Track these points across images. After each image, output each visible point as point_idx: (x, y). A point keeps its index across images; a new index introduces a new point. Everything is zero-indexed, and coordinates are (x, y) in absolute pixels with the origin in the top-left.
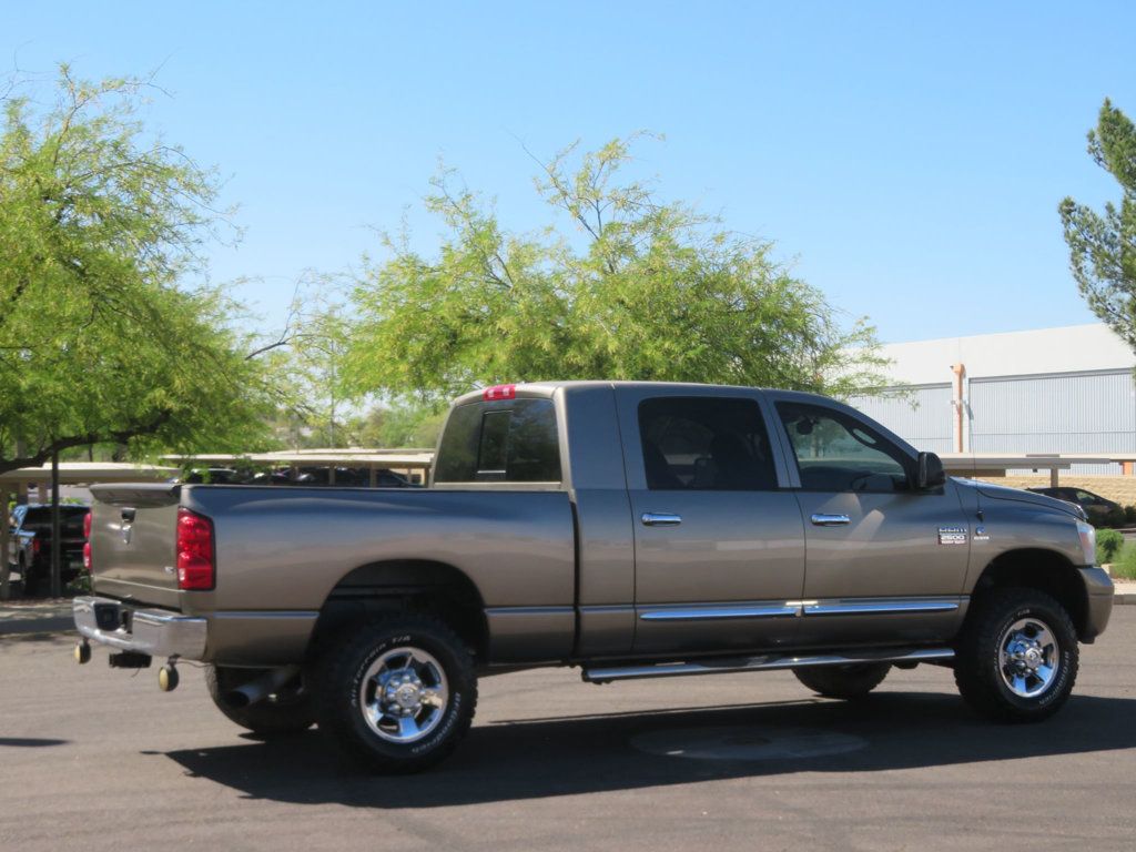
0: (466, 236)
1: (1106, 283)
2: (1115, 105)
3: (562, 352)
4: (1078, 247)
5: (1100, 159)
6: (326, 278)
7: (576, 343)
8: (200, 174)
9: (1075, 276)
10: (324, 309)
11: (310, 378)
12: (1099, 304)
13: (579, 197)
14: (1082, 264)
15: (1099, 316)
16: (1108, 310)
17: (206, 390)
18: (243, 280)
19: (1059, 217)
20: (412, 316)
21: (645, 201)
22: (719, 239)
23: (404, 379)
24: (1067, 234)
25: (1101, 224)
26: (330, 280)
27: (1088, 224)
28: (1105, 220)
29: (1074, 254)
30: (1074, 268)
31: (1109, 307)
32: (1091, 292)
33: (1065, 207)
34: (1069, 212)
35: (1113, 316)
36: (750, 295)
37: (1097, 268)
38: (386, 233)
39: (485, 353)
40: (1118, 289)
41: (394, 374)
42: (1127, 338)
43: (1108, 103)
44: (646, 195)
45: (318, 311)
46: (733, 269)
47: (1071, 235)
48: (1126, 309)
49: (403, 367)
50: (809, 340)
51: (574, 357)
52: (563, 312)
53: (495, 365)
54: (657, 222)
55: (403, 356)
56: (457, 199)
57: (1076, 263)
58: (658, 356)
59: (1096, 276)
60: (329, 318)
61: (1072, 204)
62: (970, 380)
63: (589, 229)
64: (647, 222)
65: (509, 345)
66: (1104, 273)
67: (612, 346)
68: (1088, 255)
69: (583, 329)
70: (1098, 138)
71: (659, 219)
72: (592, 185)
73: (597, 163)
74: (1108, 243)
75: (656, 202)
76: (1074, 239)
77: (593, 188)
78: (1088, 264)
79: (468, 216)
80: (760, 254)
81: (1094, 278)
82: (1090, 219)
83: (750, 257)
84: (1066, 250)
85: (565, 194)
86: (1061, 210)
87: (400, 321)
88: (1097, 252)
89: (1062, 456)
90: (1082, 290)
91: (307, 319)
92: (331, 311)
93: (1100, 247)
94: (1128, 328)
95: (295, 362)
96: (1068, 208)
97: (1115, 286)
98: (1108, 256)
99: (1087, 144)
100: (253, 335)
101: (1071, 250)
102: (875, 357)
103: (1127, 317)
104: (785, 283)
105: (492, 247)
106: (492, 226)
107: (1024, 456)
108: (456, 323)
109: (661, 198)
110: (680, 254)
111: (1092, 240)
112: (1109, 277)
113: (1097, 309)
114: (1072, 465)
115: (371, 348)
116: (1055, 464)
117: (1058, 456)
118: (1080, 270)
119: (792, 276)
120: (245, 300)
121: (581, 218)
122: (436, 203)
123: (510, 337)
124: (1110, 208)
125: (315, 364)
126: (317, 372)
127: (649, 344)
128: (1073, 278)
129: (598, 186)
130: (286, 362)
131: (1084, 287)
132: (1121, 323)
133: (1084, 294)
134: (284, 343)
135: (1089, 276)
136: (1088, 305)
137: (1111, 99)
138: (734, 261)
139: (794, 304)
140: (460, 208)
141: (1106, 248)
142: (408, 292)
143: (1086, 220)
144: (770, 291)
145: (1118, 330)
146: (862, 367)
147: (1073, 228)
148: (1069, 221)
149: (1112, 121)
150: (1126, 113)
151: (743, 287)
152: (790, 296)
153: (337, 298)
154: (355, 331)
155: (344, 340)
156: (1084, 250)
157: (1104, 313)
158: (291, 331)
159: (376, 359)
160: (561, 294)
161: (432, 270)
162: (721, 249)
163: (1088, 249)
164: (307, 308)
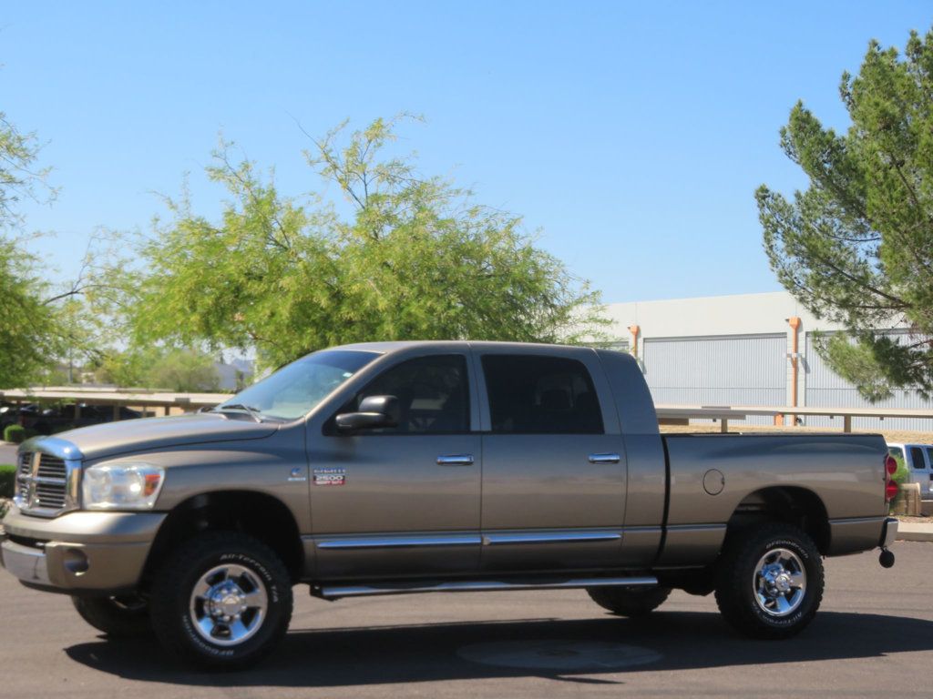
0: (249, 202)
1: (794, 259)
2: (806, 107)
3: (337, 308)
4: (771, 227)
5: (790, 153)
6: (117, 235)
7: (348, 301)
8: (20, 139)
9: (767, 252)
10: (114, 263)
11: (100, 324)
12: (787, 277)
13: (347, 170)
14: (773, 243)
15: (787, 288)
16: (794, 283)
17: (12, 333)
18: (38, 234)
19: (756, 201)
20: (201, 271)
21: (407, 176)
22: (474, 212)
23: (195, 329)
24: (762, 217)
25: (790, 209)
26: (120, 236)
27: (782, 209)
28: (794, 206)
29: (767, 234)
30: (766, 245)
31: (795, 280)
32: (780, 267)
33: (760, 194)
34: (764, 198)
35: (798, 288)
36: (499, 262)
37: (788, 246)
38: (169, 199)
39: (268, 308)
40: (804, 265)
41: (184, 324)
42: (810, 307)
43: (800, 105)
44: (408, 170)
45: (108, 264)
46: (485, 239)
47: (766, 218)
48: (810, 281)
49: (195, 318)
50: (547, 302)
51: (348, 313)
52: (337, 273)
53: (277, 319)
54: (417, 194)
55: (193, 308)
56: (238, 170)
57: (768, 240)
58: (421, 314)
59: (785, 253)
60: (117, 270)
61: (767, 191)
62: (645, 339)
63: (356, 199)
64: (409, 194)
65: (290, 301)
66: (792, 251)
67: (382, 304)
68: (780, 236)
69: (355, 288)
70: (788, 134)
71: (419, 192)
72: (360, 160)
73: (364, 140)
74: (796, 226)
75: (417, 178)
76: (768, 221)
77: (362, 163)
78: (779, 244)
79: (249, 185)
80: (510, 226)
81: (783, 255)
82: (781, 204)
83: (501, 228)
84: (760, 230)
85: (335, 167)
86: (757, 196)
87: (191, 275)
88: (786, 233)
89: (732, 409)
90: (773, 265)
91: (100, 272)
92: (121, 265)
93: (789, 229)
94: (810, 299)
95: (87, 309)
96: (763, 195)
97: (802, 262)
98: (796, 237)
99: (779, 139)
100: (46, 284)
101: (764, 230)
102: (599, 318)
103: (810, 290)
104: (529, 252)
105: (273, 212)
106: (272, 193)
107: (700, 408)
108: (242, 279)
109: (421, 173)
110: (440, 224)
111: (783, 222)
112: (797, 255)
113: (786, 282)
114: (747, 416)
115: (164, 300)
116: (725, 415)
117: (729, 408)
118: (771, 247)
119: (535, 246)
120: (38, 253)
121: (350, 190)
122: (217, 173)
123: (291, 294)
124: (798, 195)
125: (105, 312)
126: (106, 319)
127: (414, 303)
128: (766, 255)
129: (365, 161)
130: (79, 310)
131: (774, 262)
132: (806, 295)
133: (775, 269)
134: (76, 292)
135: (778, 253)
136: (777, 278)
137: (803, 101)
138: (488, 232)
139: (537, 272)
140: (240, 177)
141: (795, 229)
142: (196, 250)
143: (777, 205)
144: (517, 259)
145: (802, 300)
146: (587, 327)
147: (767, 212)
148: (764, 205)
149: (803, 121)
150: (814, 115)
151: (494, 255)
152: (535, 265)
153: (126, 253)
154: (146, 284)
155: (134, 291)
156: (775, 231)
157: (791, 285)
158: (85, 282)
159: (169, 308)
160: (334, 257)
161: (218, 232)
162: (474, 221)
163: (779, 230)
164: (99, 262)
